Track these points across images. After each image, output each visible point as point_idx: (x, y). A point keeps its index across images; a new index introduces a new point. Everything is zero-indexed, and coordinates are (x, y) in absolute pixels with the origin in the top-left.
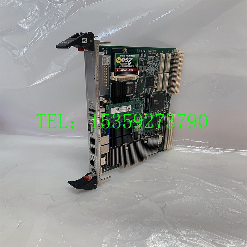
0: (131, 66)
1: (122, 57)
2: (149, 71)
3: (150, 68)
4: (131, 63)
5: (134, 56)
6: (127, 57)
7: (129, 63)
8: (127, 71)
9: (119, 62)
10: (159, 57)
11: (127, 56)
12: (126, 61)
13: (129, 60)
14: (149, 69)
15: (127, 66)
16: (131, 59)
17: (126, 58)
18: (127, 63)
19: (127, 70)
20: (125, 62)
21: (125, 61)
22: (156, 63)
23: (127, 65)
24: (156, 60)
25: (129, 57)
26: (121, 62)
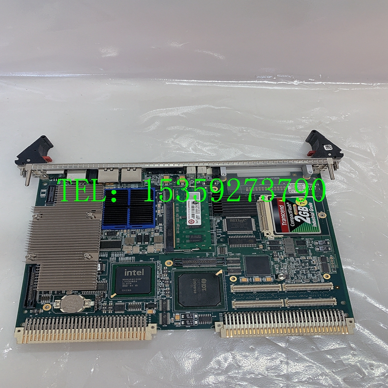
0: (292, 222)
1: (308, 206)
2: (283, 261)
3: (293, 263)
4: (299, 221)
5: (315, 225)
6: (310, 214)
7: (299, 219)
8: (281, 216)
9: (297, 202)
10: (323, 281)
11: (313, 214)
12: (302, 214)
13: (305, 218)
14: (289, 262)
15: (291, 215)
16: (308, 221)
17: (309, 212)
18: (298, 215)
19: (283, 216)
20: (298, 211)
21: (302, 211)
22: (306, 275)
23: (294, 215)
24: (313, 276)
25: (310, 217)
26: (297, 206)
